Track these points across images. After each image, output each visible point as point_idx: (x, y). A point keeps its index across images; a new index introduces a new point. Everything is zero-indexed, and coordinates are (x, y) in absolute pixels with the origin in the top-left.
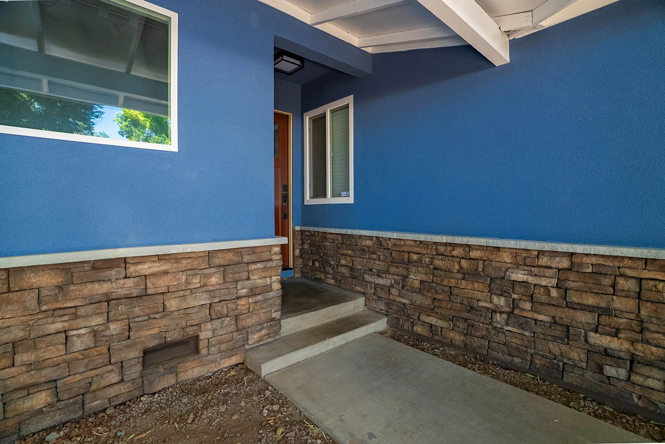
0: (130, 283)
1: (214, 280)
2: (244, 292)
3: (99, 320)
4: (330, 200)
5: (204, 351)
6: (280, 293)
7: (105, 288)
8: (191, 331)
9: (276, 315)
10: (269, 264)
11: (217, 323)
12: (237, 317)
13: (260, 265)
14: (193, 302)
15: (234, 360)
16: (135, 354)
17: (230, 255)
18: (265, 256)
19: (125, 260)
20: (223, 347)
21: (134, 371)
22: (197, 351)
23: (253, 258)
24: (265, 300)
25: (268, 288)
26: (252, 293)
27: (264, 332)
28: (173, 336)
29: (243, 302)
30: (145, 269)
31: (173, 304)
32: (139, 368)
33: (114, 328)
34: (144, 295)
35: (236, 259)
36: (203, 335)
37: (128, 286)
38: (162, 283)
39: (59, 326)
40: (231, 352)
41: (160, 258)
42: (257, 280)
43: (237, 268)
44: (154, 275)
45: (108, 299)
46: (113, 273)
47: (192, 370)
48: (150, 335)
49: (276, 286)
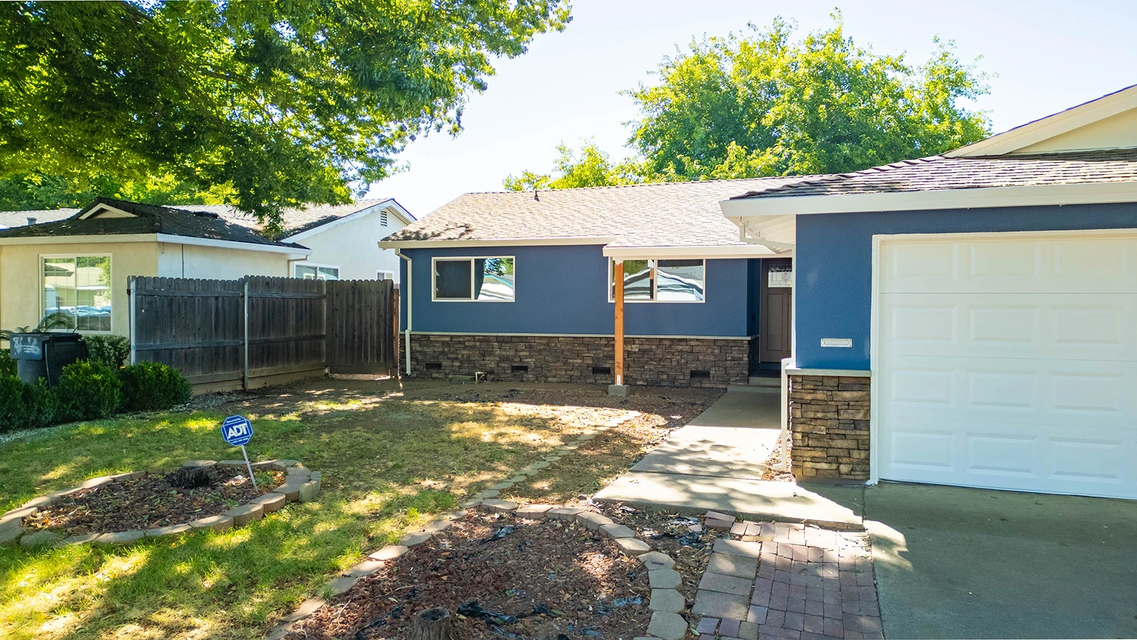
0: (688, 347)
1: (716, 351)
2: (729, 358)
3: (679, 357)
5: (711, 378)
6: (747, 362)
7: (680, 348)
8: (707, 369)
9: (746, 373)
10: (741, 348)
11: (717, 369)
12: (726, 368)
13: (737, 348)
14: (708, 358)
15: (724, 386)
16: (689, 372)
17: (724, 342)
18: (740, 344)
19: (686, 339)
20: (719, 379)
22: (709, 377)
23: (734, 345)
24: (738, 364)
25: (741, 359)
26: (733, 359)
27: (738, 378)
28: (700, 369)
29: (728, 362)
30: (693, 343)
31: (701, 357)
32: (689, 376)
33: (683, 361)
34: (692, 352)
35: (726, 344)
36: (711, 372)
37: (687, 348)
38: (697, 349)
39: (669, 357)
40: (723, 382)
41: (698, 340)
42: (735, 354)
43: (726, 348)
44: (695, 346)
45: (682, 351)
46: (683, 343)
47: (707, 384)
48: (693, 366)
49: (746, 359)
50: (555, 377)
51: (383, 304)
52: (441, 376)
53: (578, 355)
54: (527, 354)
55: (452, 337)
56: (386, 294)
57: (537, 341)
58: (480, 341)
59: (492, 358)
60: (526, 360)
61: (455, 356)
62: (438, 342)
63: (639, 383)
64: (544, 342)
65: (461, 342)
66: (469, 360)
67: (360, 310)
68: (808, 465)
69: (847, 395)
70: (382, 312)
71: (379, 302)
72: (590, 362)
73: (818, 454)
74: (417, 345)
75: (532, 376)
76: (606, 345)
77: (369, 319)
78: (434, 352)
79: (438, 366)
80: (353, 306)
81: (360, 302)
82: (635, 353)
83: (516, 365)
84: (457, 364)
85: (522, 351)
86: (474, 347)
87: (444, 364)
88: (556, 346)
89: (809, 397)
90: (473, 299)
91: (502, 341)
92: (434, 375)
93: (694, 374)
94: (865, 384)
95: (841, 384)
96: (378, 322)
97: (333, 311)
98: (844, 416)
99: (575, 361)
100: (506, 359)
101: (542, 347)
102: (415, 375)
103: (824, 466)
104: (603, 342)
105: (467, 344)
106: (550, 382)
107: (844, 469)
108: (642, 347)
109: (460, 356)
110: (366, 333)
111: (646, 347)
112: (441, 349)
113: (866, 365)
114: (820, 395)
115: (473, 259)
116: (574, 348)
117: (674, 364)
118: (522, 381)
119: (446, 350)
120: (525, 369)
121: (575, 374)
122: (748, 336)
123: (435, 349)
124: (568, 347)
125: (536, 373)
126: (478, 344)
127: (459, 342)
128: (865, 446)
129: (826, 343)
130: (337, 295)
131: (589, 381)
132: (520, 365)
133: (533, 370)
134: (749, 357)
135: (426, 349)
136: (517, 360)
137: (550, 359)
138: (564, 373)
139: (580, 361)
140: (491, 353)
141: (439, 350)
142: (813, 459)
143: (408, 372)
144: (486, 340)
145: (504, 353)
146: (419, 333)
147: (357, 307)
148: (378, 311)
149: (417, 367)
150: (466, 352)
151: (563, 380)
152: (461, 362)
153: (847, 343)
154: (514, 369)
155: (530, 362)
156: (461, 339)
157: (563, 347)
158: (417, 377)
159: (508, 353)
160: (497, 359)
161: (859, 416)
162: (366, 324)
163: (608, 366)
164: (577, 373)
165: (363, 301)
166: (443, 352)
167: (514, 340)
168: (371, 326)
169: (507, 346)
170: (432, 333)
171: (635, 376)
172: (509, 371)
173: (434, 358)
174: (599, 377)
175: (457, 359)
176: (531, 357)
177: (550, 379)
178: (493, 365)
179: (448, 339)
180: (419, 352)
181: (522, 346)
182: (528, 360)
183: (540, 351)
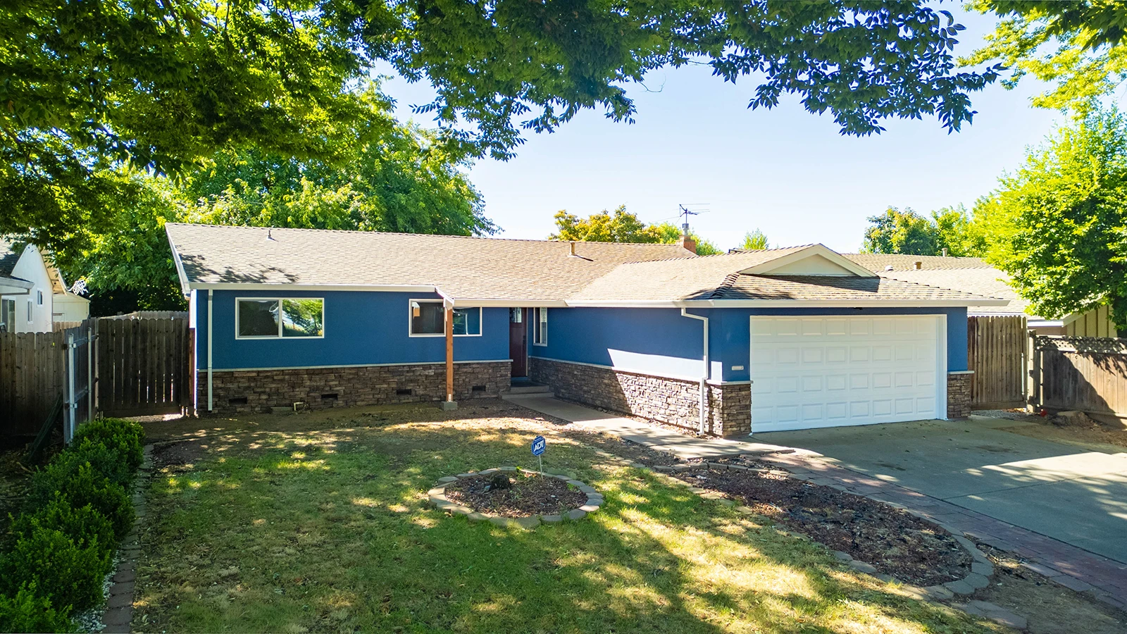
1: (490, 371)
2: (499, 376)
3: (464, 377)
4: (541, 344)
5: (487, 391)
6: (510, 377)
7: (465, 370)
8: (484, 384)
9: (509, 385)
10: (506, 368)
11: (490, 383)
12: (496, 383)
13: (503, 368)
14: (484, 376)
16: (471, 387)
18: (505, 365)
19: (470, 363)
20: (492, 391)
21: (471, 392)
22: (485, 390)
23: (501, 366)
24: (505, 379)
25: (507, 375)
26: (501, 376)
27: (505, 389)
28: (479, 384)
29: (498, 378)
30: (474, 366)
31: (480, 376)
33: (467, 380)
34: (473, 373)
35: (496, 365)
36: (486, 386)
37: (470, 370)
38: (477, 370)
39: (457, 377)
40: (494, 393)
41: (478, 364)
42: (503, 372)
43: (497, 368)
44: (475, 368)
45: (466, 372)
46: (467, 366)
47: (484, 395)
48: (474, 383)
49: (509, 375)
50: (363, 401)
51: (173, 342)
52: (247, 410)
53: (384, 381)
54: (337, 383)
55: (259, 372)
56: (180, 332)
57: (347, 371)
58: (288, 374)
59: (302, 389)
60: (335, 389)
61: (263, 390)
62: (243, 378)
63: (434, 399)
64: (353, 371)
65: (270, 377)
66: (277, 392)
67: (144, 350)
68: (730, 429)
69: (743, 393)
70: (173, 352)
71: (168, 341)
72: (394, 386)
73: (733, 423)
74: (218, 382)
75: (341, 402)
76: (408, 372)
77: (156, 359)
78: (239, 387)
79: (244, 401)
80: (135, 347)
81: (144, 341)
82: (431, 376)
83: (326, 393)
84: (264, 397)
85: (333, 380)
86: (282, 381)
87: (251, 398)
88: (364, 375)
89: (729, 396)
90: (281, 336)
91: (311, 373)
92: (238, 410)
93: (475, 389)
94: (748, 387)
95: (741, 388)
96: (168, 362)
97: (107, 352)
98: (743, 403)
99: (382, 386)
100: (317, 389)
101: (351, 377)
102: (216, 412)
103: (735, 429)
104: (406, 369)
105: (275, 378)
106: (359, 406)
107: (743, 429)
108: (437, 371)
109: (267, 390)
110: (152, 373)
111: (440, 371)
112: (247, 385)
113: (748, 378)
114: (733, 395)
115: (281, 300)
116: (381, 376)
117: (460, 382)
118: (332, 407)
119: (252, 384)
120: (335, 396)
122: (510, 358)
123: (240, 385)
124: (378, 375)
125: (345, 399)
126: (287, 377)
127: (267, 377)
128: (749, 417)
129: (734, 368)
130: (113, 335)
131: (393, 401)
132: (330, 393)
133: (343, 396)
134: (511, 374)
135: (230, 385)
136: (327, 389)
137: (359, 386)
138: (371, 396)
139: (386, 386)
140: (301, 385)
141: (244, 385)
142: (731, 427)
143: (210, 408)
144: (296, 373)
145: (315, 384)
146: (223, 370)
147: (140, 346)
148: (168, 351)
149: (219, 403)
150: (274, 386)
151: (370, 402)
152: (269, 395)
153: (740, 368)
154: (324, 397)
155: (340, 389)
156: (269, 374)
157: (370, 376)
158: (219, 413)
159: (318, 384)
160: (308, 389)
161: (748, 403)
162: (152, 363)
163: (409, 388)
164: (383, 396)
165: (148, 340)
166: (248, 388)
167: (325, 371)
168: (159, 365)
169: (317, 378)
170: (239, 370)
171: (431, 394)
172: (319, 400)
173: (238, 393)
174: (402, 397)
175: (264, 393)
176: (340, 385)
177: (359, 403)
178: (303, 395)
179: (254, 374)
180: (221, 388)
181: (332, 376)
182: (338, 388)
183: (349, 380)
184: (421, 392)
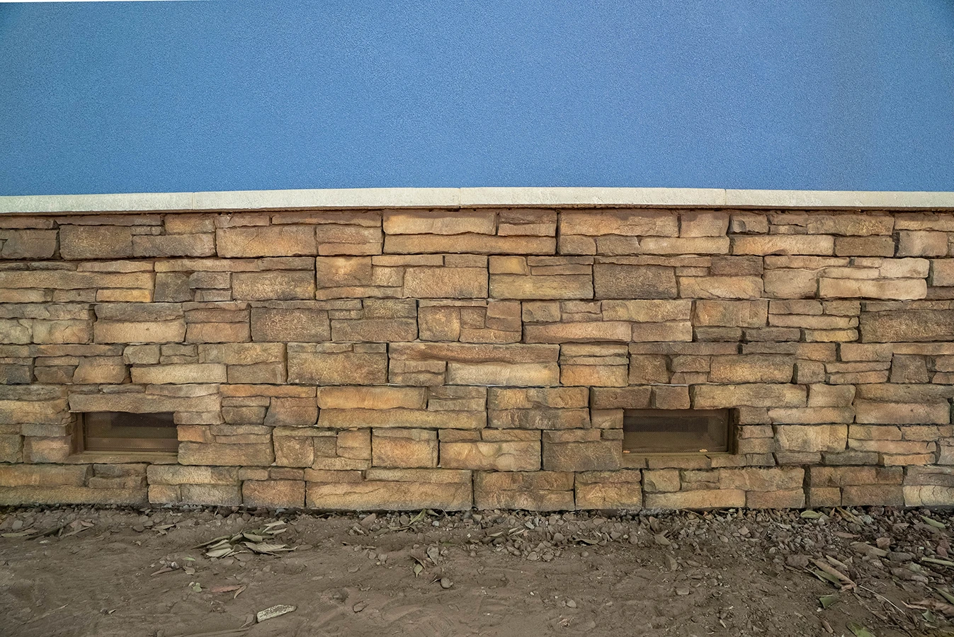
54: (170, 331)
60: (159, 376)
64: (283, 245)
72: (608, 377)
75: (204, 476)
83: (97, 405)
85: (135, 313)
88: (364, 277)
99: (505, 374)
101: (268, 287)
116: (500, 288)
121: (504, 462)
125: (230, 457)
132: (124, 404)
133: (212, 437)
137: (328, 368)
138: (422, 452)
139: (536, 374)
157: (416, 284)
159: (41, 332)
163: (715, 398)
172: (55, 448)
176: (192, 350)
182: (178, 373)
183: (256, 310)
184: (818, 439)
